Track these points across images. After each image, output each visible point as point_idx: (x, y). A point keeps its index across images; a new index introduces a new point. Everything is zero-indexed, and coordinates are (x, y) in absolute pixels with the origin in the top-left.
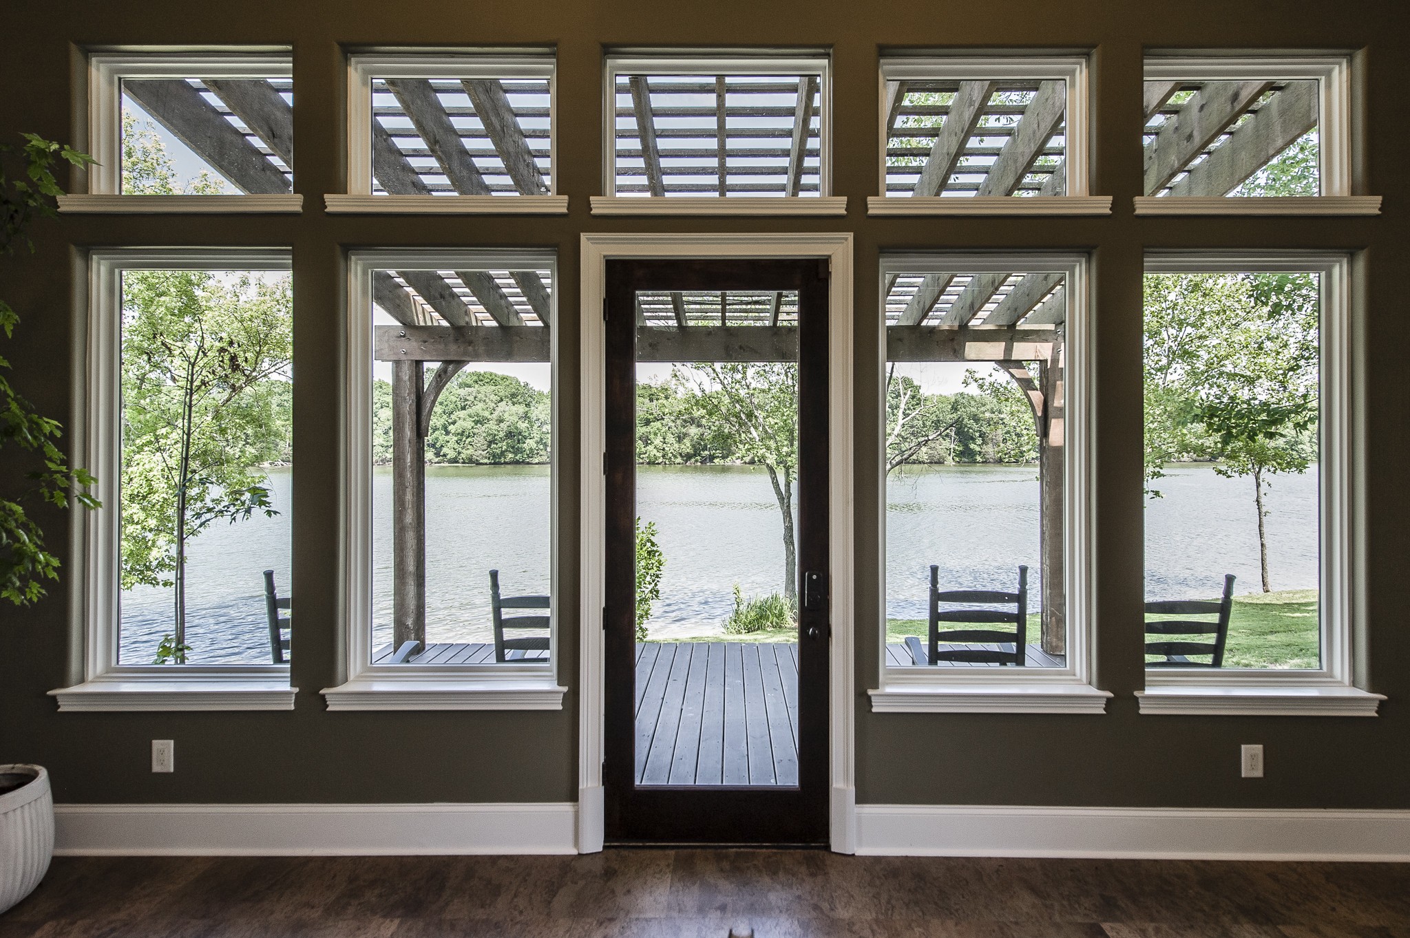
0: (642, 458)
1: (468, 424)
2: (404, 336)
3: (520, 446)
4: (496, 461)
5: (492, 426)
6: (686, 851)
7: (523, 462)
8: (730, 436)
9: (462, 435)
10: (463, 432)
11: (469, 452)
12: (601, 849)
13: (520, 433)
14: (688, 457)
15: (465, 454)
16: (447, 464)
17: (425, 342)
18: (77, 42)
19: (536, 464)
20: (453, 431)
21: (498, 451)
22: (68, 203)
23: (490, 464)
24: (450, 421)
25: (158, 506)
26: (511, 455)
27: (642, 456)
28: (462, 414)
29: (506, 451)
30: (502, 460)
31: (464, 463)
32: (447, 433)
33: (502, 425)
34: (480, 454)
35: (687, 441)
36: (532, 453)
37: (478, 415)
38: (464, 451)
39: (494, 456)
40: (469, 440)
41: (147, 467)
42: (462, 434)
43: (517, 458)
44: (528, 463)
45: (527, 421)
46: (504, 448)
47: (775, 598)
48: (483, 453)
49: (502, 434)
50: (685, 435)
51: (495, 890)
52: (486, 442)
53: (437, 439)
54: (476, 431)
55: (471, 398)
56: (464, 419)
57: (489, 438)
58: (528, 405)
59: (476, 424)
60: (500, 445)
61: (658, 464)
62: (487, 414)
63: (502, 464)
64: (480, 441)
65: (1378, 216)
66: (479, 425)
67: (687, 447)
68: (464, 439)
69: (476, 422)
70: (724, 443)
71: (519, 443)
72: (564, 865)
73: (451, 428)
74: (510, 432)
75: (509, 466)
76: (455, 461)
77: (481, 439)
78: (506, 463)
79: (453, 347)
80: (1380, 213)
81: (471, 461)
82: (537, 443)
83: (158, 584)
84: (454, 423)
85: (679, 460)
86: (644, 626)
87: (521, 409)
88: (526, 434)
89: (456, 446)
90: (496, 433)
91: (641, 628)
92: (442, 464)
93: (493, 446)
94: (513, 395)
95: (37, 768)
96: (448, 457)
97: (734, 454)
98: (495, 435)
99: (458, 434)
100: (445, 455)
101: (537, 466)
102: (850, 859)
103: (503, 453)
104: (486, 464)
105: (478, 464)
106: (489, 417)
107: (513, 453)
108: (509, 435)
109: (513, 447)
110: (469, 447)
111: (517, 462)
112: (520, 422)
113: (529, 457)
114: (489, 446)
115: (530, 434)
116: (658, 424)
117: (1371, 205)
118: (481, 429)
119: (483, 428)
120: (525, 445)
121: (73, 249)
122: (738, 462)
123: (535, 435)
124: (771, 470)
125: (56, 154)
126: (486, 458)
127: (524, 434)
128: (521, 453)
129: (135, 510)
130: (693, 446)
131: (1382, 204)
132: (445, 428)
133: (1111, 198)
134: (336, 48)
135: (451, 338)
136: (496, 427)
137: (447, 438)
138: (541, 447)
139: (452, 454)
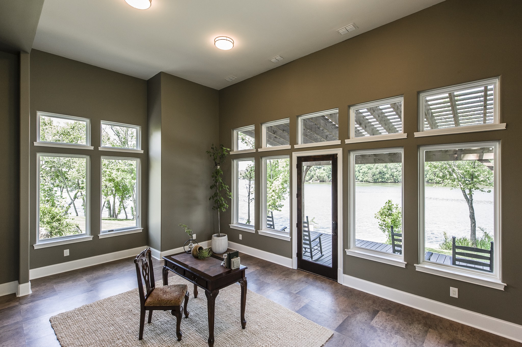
0: (433, 181)
3: (384, 176)
4: (375, 182)
6: (311, 274)
7: (385, 182)
9: (364, 173)
10: (365, 172)
11: (366, 178)
12: (296, 269)
13: (384, 172)
15: (365, 179)
16: (359, 182)
18: (232, 129)
19: (390, 182)
20: (361, 172)
21: (376, 178)
22: (231, 153)
23: (373, 182)
24: (360, 169)
25: (277, 193)
26: (380, 180)
27: (433, 180)
29: (379, 178)
30: (377, 181)
31: (364, 182)
32: (359, 172)
33: (377, 170)
34: (370, 179)
36: (388, 179)
38: (365, 178)
39: (375, 180)
40: (366, 174)
41: (275, 184)
43: (383, 180)
44: (387, 182)
45: (386, 168)
46: (378, 177)
48: (371, 179)
49: (377, 173)
51: (276, 269)
52: (372, 175)
54: (368, 172)
56: (365, 168)
57: (373, 174)
59: (369, 170)
60: (376, 176)
61: (440, 183)
63: (377, 182)
64: (370, 175)
65: (505, 129)
66: (370, 170)
68: (365, 174)
69: (369, 169)
71: (383, 175)
72: (288, 269)
73: (361, 171)
74: (380, 172)
75: (380, 183)
77: (371, 175)
78: (379, 182)
80: (506, 128)
82: (390, 175)
83: (278, 210)
84: (361, 169)
88: (386, 173)
89: (362, 176)
90: (375, 172)
92: (358, 182)
93: (374, 176)
95: (226, 235)
96: (360, 180)
98: (375, 173)
99: (363, 173)
100: (359, 179)
101: (390, 183)
102: (340, 285)
103: (378, 179)
104: (372, 182)
106: (373, 167)
107: (381, 179)
108: (380, 173)
109: (381, 177)
110: (366, 177)
111: (383, 182)
112: (384, 169)
113: (387, 180)
114: (373, 177)
115: (387, 173)
117: (503, 126)
119: (371, 171)
120: (385, 176)
121: (232, 160)
123: (389, 173)
125: (226, 149)
126: (372, 180)
127: (385, 172)
128: (384, 179)
129: (273, 194)
131: (506, 126)
133: (407, 134)
134: (260, 124)
136: (375, 170)
137: (359, 174)
138: (392, 177)
139: (361, 179)
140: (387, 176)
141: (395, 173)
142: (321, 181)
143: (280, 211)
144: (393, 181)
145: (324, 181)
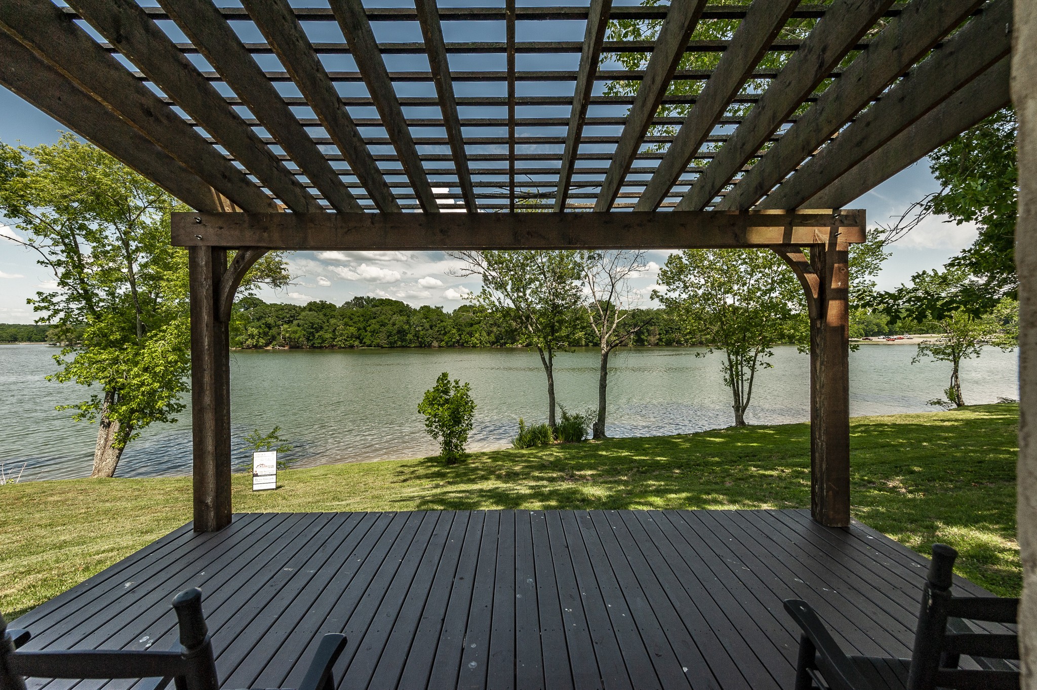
1: (377, 326)
2: (200, 222)
3: (404, 338)
4: (392, 347)
5: (389, 327)
8: (516, 330)
11: (377, 341)
14: (493, 343)
16: (366, 348)
17: (221, 228)
19: (413, 346)
21: (393, 341)
26: (400, 343)
27: (469, 343)
28: (374, 321)
30: (395, 345)
31: (375, 347)
33: (395, 327)
34: (384, 342)
35: (492, 335)
36: (410, 342)
37: (382, 322)
38: (375, 341)
39: (390, 343)
40: (377, 335)
42: (374, 331)
43: (403, 344)
45: (408, 325)
46: (396, 339)
47: (543, 426)
49: (395, 332)
50: (492, 332)
52: (386, 336)
53: (360, 334)
54: (381, 330)
55: (378, 313)
56: (375, 324)
57: (388, 334)
58: (409, 316)
60: (394, 337)
61: (478, 347)
62: (386, 321)
63: (395, 347)
64: (383, 335)
66: (383, 327)
67: (492, 338)
68: (375, 334)
69: (381, 325)
70: (512, 335)
71: (404, 336)
73: (368, 328)
75: (399, 349)
76: (370, 346)
77: (384, 334)
78: (397, 347)
79: (248, 234)
81: (378, 345)
82: (414, 336)
84: (369, 326)
85: (488, 345)
86: (463, 447)
87: (405, 318)
88: (408, 332)
89: (371, 338)
90: (392, 331)
91: (461, 449)
93: (390, 338)
94: (401, 311)
97: (518, 341)
100: (365, 343)
101: (413, 348)
103: (395, 342)
104: (386, 347)
105: (382, 347)
106: (388, 323)
107: (401, 341)
108: (399, 332)
109: (401, 339)
110: (378, 338)
111: (403, 347)
112: (405, 325)
113: (409, 344)
114: (388, 338)
116: (477, 326)
118: (383, 329)
119: (385, 329)
120: (407, 338)
122: (520, 346)
123: (412, 332)
124: (541, 350)
126: (386, 344)
127: (406, 331)
128: (405, 341)
130: (496, 338)
132: (365, 328)
135: (246, 225)
136: (392, 328)
137: (366, 334)
138: (416, 338)
139: (368, 342)
140: (409, 336)
141: (421, 333)
142: (291, 347)
143: (172, 422)
144: (418, 344)
145: (298, 347)
